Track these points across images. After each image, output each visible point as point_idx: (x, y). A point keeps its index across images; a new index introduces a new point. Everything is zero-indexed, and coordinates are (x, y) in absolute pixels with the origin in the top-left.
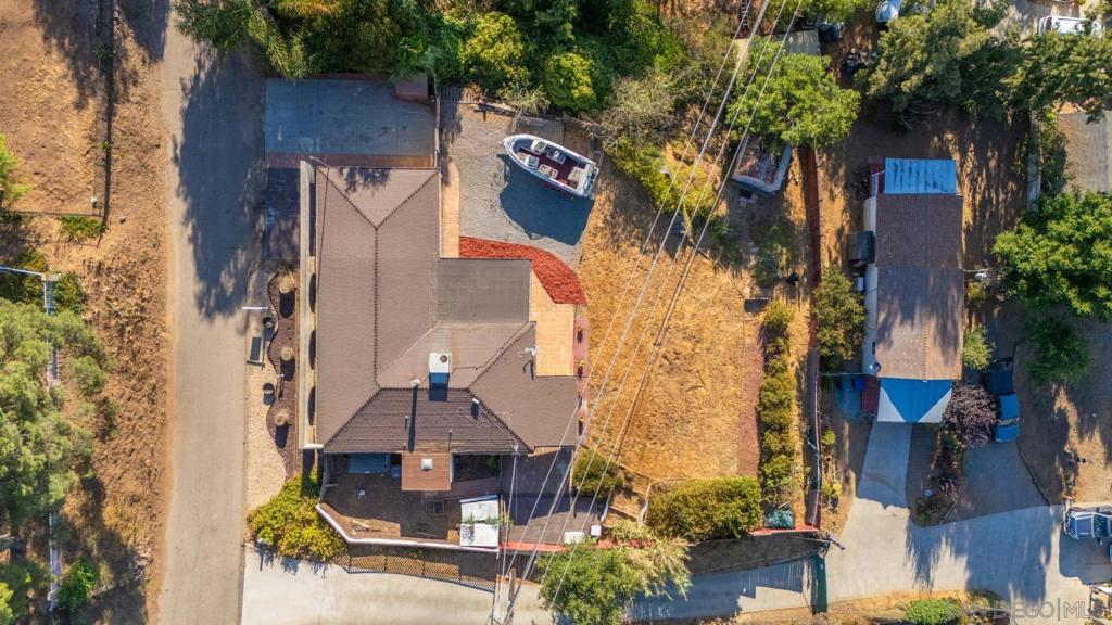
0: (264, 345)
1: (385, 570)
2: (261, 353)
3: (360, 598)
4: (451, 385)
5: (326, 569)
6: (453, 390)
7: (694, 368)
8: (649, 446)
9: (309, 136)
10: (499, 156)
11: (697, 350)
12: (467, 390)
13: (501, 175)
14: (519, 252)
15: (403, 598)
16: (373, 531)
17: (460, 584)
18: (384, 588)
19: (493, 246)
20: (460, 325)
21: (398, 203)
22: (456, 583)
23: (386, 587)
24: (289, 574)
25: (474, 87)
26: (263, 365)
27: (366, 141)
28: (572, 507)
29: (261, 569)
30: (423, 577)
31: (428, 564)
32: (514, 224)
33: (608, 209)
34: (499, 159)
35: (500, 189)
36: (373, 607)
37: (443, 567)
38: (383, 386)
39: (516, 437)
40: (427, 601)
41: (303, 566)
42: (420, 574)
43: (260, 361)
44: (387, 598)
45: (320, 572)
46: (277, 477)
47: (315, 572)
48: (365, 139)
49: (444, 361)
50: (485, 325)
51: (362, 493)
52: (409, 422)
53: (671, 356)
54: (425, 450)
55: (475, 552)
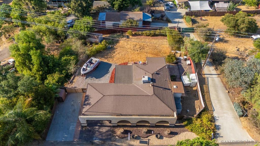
0: (142, 139)
1: (210, 101)
2: (145, 140)
3: (222, 107)
4: (151, 78)
5: (215, 117)
6: (152, 77)
7: (143, 45)
8: (162, 52)
9: (70, 127)
10: (86, 79)
11: (138, 45)
12: (152, 74)
13: (91, 78)
14: (113, 75)
15: (218, 96)
16: (199, 107)
17: (208, 84)
18: (216, 102)
19: (111, 80)
20: (134, 79)
21: (97, 91)
22: (208, 85)
23: (216, 101)
24: (222, 127)
25: (65, 84)
26: (149, 140)
27: (75, 110)
28: (180, 64)
29: (223, 137)
30: (209, 92)
31: (205, 91)
32: (105, 76)
33: (103, 59)
34: (87, 79)
35: (95, 79)
36: (223, 104)
37: (205, 88)
38: (153, 93)
39: (164, 67)
40: (216, 91)
41: (217, 123)
42: (209, 93)
43: (148, 141)
44: (219, 100)
45: (217, 118)
46: (189, 134)
47: (217, 120)
48: (74, 110)
49: (144, 77)
50: (134, 74)
51: (188, 111)
52: (163, 89)
53: (140, 49)
54: (171, 87)
55: (198, 77)
